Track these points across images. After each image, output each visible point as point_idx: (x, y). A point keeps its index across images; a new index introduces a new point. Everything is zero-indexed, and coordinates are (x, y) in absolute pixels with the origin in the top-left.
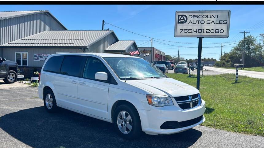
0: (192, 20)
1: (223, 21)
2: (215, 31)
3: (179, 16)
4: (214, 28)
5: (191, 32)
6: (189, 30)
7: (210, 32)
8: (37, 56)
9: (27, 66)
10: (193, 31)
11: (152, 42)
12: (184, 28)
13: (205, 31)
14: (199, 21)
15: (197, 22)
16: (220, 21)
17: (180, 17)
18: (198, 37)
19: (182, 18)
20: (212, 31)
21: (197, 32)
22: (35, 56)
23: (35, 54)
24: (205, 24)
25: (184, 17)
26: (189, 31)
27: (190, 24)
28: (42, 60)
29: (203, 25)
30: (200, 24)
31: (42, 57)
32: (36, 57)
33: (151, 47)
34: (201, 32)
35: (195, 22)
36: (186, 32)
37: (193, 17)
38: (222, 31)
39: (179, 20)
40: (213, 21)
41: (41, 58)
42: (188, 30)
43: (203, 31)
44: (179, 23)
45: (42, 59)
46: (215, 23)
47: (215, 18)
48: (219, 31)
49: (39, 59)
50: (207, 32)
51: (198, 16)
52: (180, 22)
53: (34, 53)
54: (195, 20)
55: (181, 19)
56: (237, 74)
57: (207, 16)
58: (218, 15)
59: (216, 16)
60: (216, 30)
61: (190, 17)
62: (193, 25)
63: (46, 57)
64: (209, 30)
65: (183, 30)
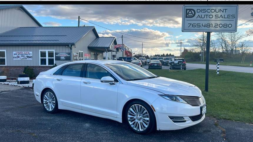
0: (200, 14)
1: (231, 16)
2: (223, 25)
3: (187, 10)
4: (223, 23)
5: (199, 26)
6: (197, 24)
7: (218, 26)
8: (18, 54)
9: (6, 65)
10: (201, 25)
11: (122, 39)
12: (192, 22)
13: (214, 26)
14: (207, 15)
15: (206, 16)
16: (228, 15)
17: (188, 11)
18: (206, 32)
19: (190, 12)
20: (221, 26)
21: (205, 26)
22: (15, 54)
23: (14, 52)
24: (213, 18)
25: (192, 11)
26: (197, 25)
27: (199, 18)
28: (23, 59)
29: (211, 19)
30: (208, 18)
31: (23, 55)
32: (16, 56)
33: (122, 44)
34: (209, 26)
35: (203, 17)
36: (195, 26)
37: (201, 11)
38: (230, 26)
39: (187, 14)
40: (221, 15)
41: (21, 56)
42: (196, 25)
43: (211, 25)
44: (186, 17)
45: (23, 57)
46: (223, 17)
47: (223, 12)
48: (228, 25)
49: (19, 58)
50: (215, 26)
51: (206, 10)
52: (188, 16)
54: (203, 14)
55: (189, 13)
56: (218, 68)
57: (215, 11)
58: (226, 9)
59: (224, 10)
61: (199, 11)
62: (201, 19)
63: (28, 55)
64: (217, 25)
65: (192, 25)
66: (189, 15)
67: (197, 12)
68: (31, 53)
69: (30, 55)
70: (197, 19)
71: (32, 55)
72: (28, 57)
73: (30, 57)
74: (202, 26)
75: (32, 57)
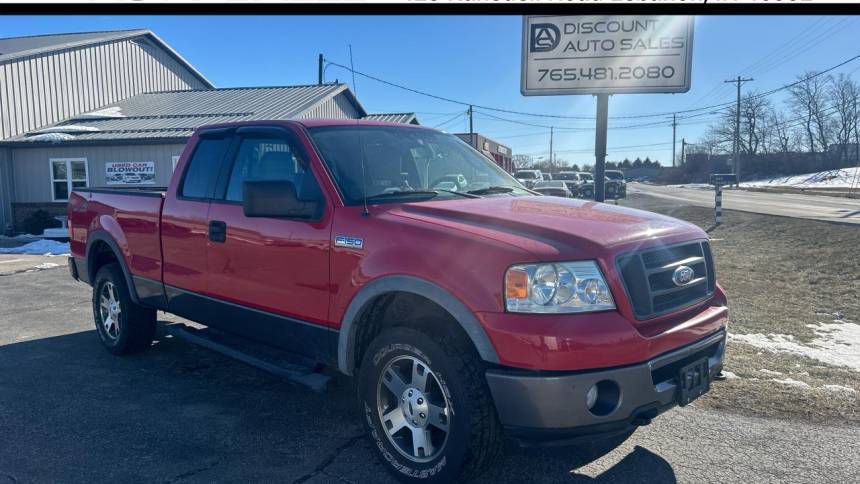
0: (573, 38)
1: (670, 41)
2: (646, 72)
3: (534, 27)
4: (645, 63)
6: (566, 70)
8: (117, 169)
10: (577, 72)
11: (470, 118)
12: (551, 65)
13: (616, 74)
14: (595, 41)
15: (592, 45)
16: (661, 39)
17: (538, 31)
18: (594, 94)
19: (544, 35)
20: (639, 73)
21: (590, 76)
22: (110, 170)
23: (109, 165)
24: (617, 51)
25: (550, 30)
26: (565, 74)
27: (571, 53)
28: (131, 182)
29: (609, 53)
30: (599, 52)
31: (132, 172)
32: (113, 174)
33: (469, 132)
34: (603, 76)
35: (583, 46)
36: (559, 77)
37: (577, 29)
38: (668, 72)
39: (534, 40)
40: (640, 40)
41: (128, 174)
42: (562, 73)
43: (609, 73)
45: (130, 178)
46: (647, 46)
47: (646, 29)
48: (660, 72)
49: (121, 178)
50: (623, 75)
51: (593, 26)
52: (537, 46)
53: (106, 161)
54: (584, 39)
55: (542, 36)
56: (719, 204)
57: (621, 26)
58: (654, 21)
59: (650, 25)
60: (648, 69)
61: (570, 29)
62: (579, 54)
63: (145, 172)
64: (627, 71)
65: (549, 73)
66: (541, 42)
67: (565, 33)
68: (151, 164)
69: (149, 172)
70: (566, 55)
71: (153, 173)
72: (143, 175)
73: (149, 178)
74: (582, 75)
75: (154, 176)
